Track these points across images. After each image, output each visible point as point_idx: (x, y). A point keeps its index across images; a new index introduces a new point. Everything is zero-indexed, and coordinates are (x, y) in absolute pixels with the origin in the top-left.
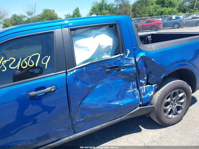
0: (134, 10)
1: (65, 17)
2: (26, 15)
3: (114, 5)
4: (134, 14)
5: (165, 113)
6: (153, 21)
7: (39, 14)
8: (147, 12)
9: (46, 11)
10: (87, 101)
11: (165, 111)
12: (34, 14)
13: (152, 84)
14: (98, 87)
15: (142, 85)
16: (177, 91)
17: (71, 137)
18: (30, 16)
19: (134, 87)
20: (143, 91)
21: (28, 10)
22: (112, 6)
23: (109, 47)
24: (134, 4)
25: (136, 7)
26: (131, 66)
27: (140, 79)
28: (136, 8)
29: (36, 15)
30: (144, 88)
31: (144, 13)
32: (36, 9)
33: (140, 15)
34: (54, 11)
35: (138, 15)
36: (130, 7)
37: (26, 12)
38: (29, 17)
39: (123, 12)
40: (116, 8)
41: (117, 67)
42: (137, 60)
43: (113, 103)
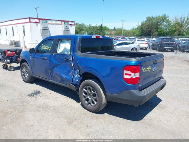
15: (76, 73)
19: (72, 73)
20: (75, 77)
41: (68, 59)
42: (73, 59)
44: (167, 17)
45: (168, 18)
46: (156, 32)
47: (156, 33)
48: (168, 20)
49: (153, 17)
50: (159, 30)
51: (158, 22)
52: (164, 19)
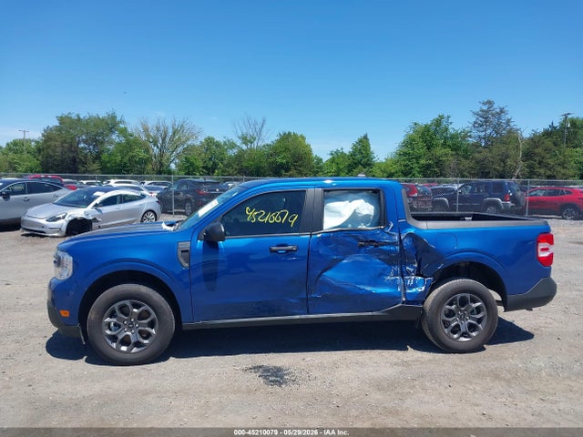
0: (528, 156)
1: (330, 157)
2: (239, 142)
3: (470, 136)
4: (528, 167)
5: (446, 327)
6: (568, 192)
7: (269, 143)
8: (572, 163)
9: (286, 137)
10: (328, 274)
11: (446, 324)
12: (255, 142)
13: (426, 277)
14: (345, 261)
15: (409, 273)
16: (468, 296)
17: (303, 316)
18: (246, 145)
19: (396, 275)
20: (410, 282)
21: (245, 132)
22: (464, 138)
23: (368, 216)
24: (532, 139)
25: (537, 147)
26: (394, 244)
27: (406, 265)
28: (536, 151)
29: (261, 144)
30: (411, 279)
31: (562, 165)
32: (264, 130)
33: (550, 170)
34: (303, 138)
35: (542, 171)
36: (517, 147)
37: (240, 134)
38: (244, 147)
39: (493, 158)
40: (477, 145)
41: (374, 241)
42: (402, 238)
43: (362, 287)
44: (121, 122)
45: (122, 126)
46: (94, 162)
47: (96, 166)
48: (126, 129)
49: (79, 119)
50: (104, 157)
51: (97, 134)
52: (111, 124)
